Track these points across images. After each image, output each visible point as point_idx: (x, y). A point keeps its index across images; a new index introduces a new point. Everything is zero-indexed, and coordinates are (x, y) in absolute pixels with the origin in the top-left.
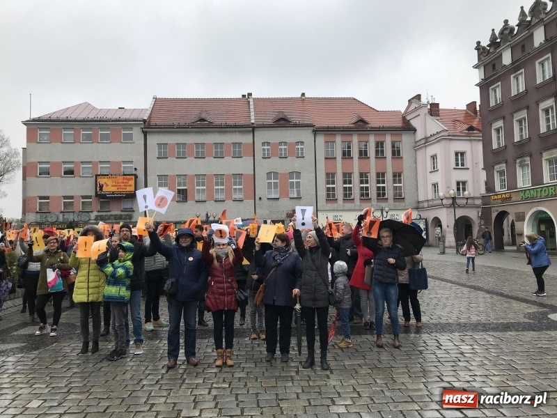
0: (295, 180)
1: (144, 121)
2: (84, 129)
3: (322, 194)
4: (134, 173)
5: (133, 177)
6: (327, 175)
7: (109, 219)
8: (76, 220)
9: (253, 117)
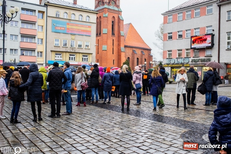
2: (187, 12)
4: (212, 33)
7: (198, 61)
8: (183, 62)
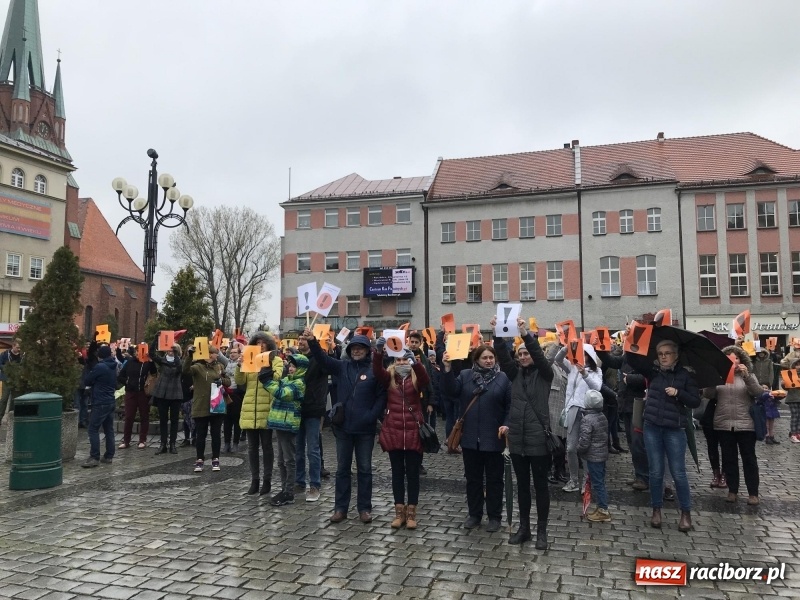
0: (646, 268)
1: (425, 193)
2: (350, 209)
3: (693, 288)
4: (411, 264)
5: (410, 270)
6: (702, 259)
8: (340, 327)
9: (578, 176)
